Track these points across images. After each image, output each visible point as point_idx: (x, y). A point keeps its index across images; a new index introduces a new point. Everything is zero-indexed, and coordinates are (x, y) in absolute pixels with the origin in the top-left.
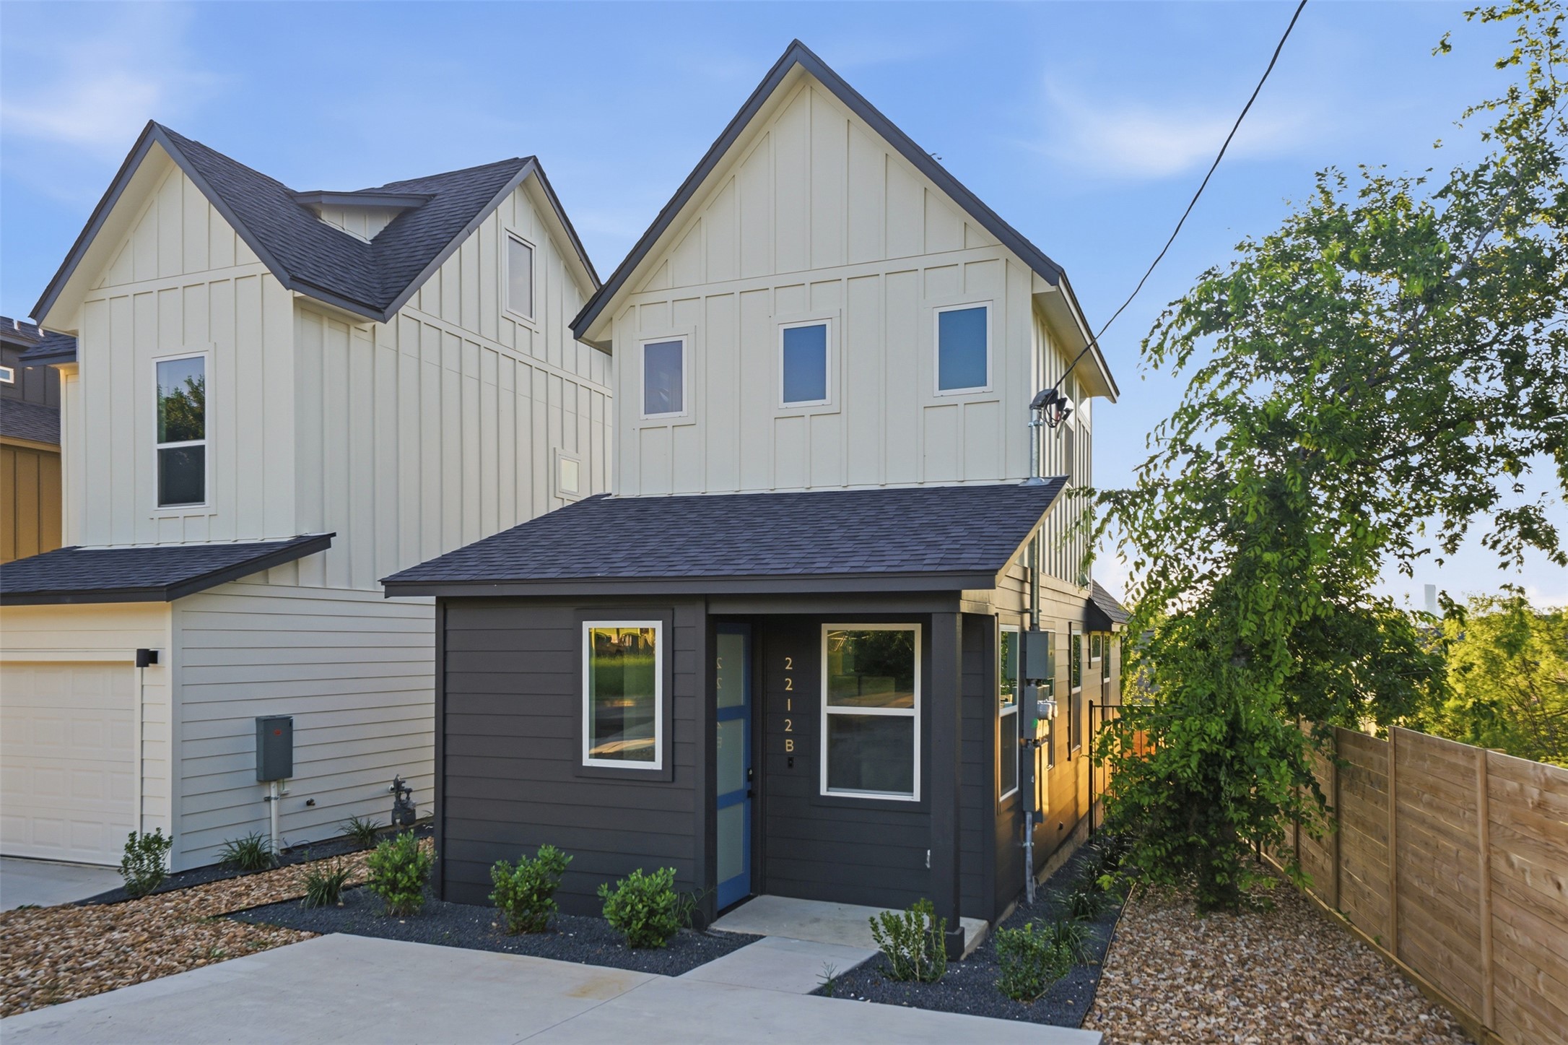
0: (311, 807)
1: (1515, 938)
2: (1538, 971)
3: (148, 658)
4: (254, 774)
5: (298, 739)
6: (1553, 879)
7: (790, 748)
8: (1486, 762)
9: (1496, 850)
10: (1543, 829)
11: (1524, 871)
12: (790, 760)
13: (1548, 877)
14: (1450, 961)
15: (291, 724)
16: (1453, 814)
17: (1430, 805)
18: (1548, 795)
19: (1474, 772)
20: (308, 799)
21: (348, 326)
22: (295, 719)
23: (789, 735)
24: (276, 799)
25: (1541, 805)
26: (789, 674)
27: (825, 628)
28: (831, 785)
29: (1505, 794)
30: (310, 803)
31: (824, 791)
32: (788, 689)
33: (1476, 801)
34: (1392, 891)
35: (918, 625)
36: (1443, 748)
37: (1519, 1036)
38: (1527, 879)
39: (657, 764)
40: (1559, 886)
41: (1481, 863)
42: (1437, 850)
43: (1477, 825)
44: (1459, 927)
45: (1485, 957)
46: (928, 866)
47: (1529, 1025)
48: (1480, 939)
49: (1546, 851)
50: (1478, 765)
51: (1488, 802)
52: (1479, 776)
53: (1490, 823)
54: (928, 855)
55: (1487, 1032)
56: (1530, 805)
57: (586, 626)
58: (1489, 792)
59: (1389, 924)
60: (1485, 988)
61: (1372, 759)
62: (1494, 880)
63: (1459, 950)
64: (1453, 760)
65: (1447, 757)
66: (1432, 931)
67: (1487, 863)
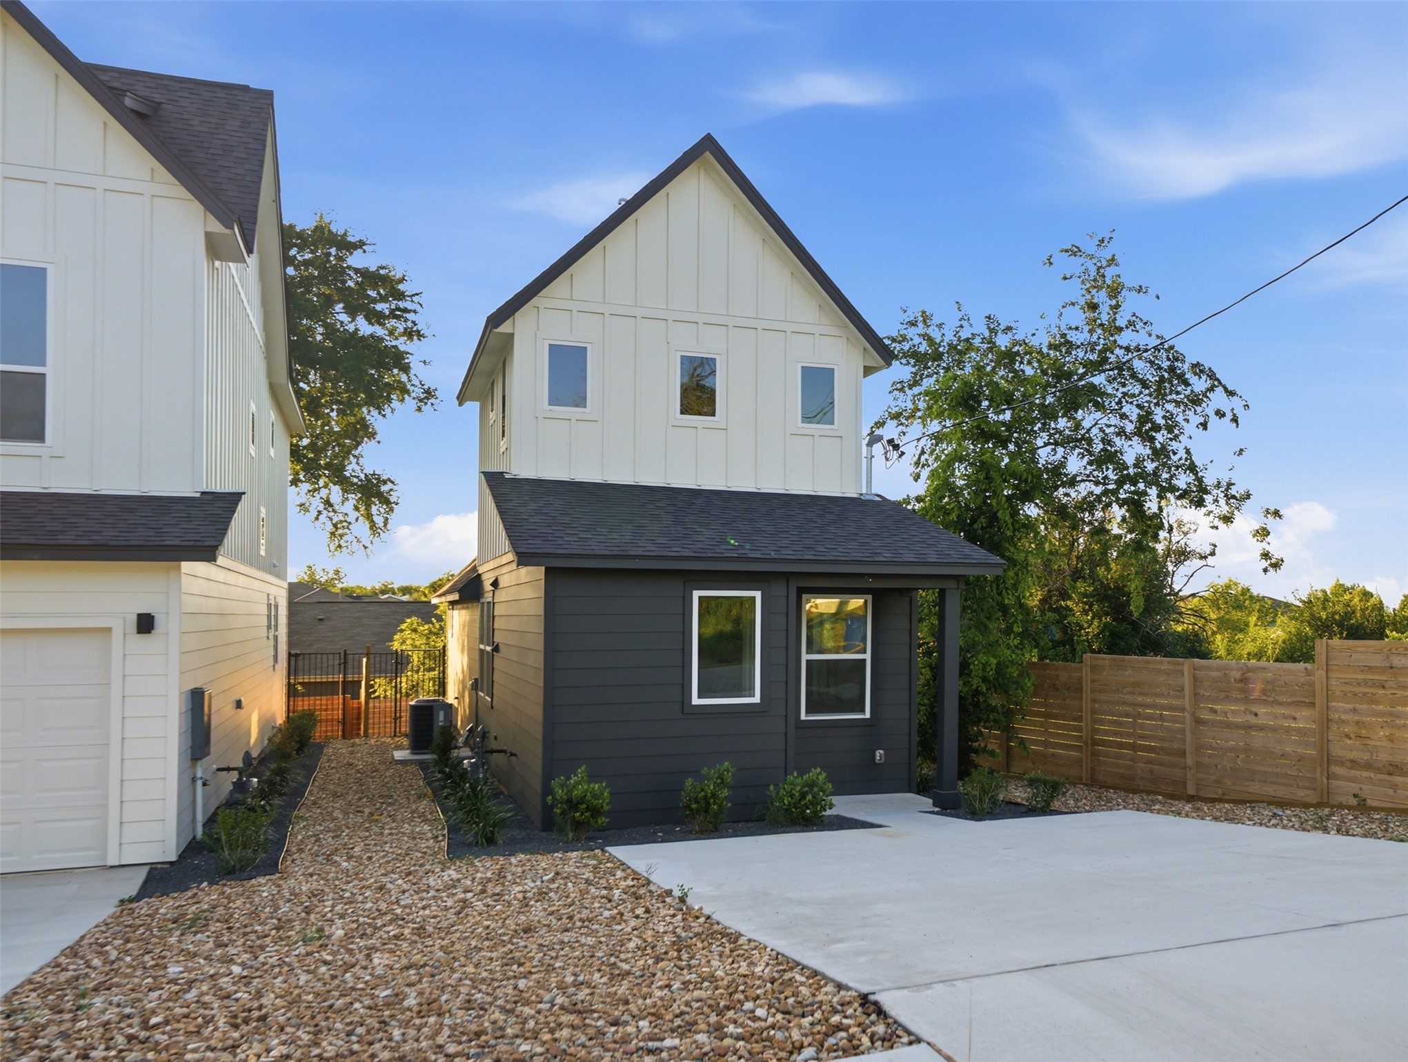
1: (1216, 746)
2: (1238, 757)
3: (148, 624)
4: (190, 752)
6: (1250, 713)
8: (1193, 666)
9: (1201, 707)
10: (1243, 691)
11: (1225, 714)
17: (1133, 694)
19: (1181, 671)
21: (213, 264)
29: (1211, 679)
30: (205, 784)
31: (803, 717)
33: (1183, 686)
34: (1087, 747)
35: (871, 596)
36: (1147, 662)
37: (1220, 791)
38: (1229, 716)
39: (756, 699)
40: (1256, 715)
41: (1187, 715)
42: (1139, 716)
43: (1183, 697)
44: (1161, 753)
45: (1190, 761)
46: (877, 762)
47: (1229, 783)
48: (1185, 753)
49: (1247, 700)
50: (1186, 667)
51: (1194, 685)
52: (1186, 673)
53: (1195, 695)
54: (879, 753)
55: (1193, 797)
56: (1233, 680)
57: (696, 594)
58: (1195, 679)
59: (1081, 766)
60: (1189, 776)
61: (1058, 675)
62: (1198, 722)
63: (1161, 764)
64: (1159, 667)
65: (1151, 666)
66: (1132, 760)
67: (1193, 714)
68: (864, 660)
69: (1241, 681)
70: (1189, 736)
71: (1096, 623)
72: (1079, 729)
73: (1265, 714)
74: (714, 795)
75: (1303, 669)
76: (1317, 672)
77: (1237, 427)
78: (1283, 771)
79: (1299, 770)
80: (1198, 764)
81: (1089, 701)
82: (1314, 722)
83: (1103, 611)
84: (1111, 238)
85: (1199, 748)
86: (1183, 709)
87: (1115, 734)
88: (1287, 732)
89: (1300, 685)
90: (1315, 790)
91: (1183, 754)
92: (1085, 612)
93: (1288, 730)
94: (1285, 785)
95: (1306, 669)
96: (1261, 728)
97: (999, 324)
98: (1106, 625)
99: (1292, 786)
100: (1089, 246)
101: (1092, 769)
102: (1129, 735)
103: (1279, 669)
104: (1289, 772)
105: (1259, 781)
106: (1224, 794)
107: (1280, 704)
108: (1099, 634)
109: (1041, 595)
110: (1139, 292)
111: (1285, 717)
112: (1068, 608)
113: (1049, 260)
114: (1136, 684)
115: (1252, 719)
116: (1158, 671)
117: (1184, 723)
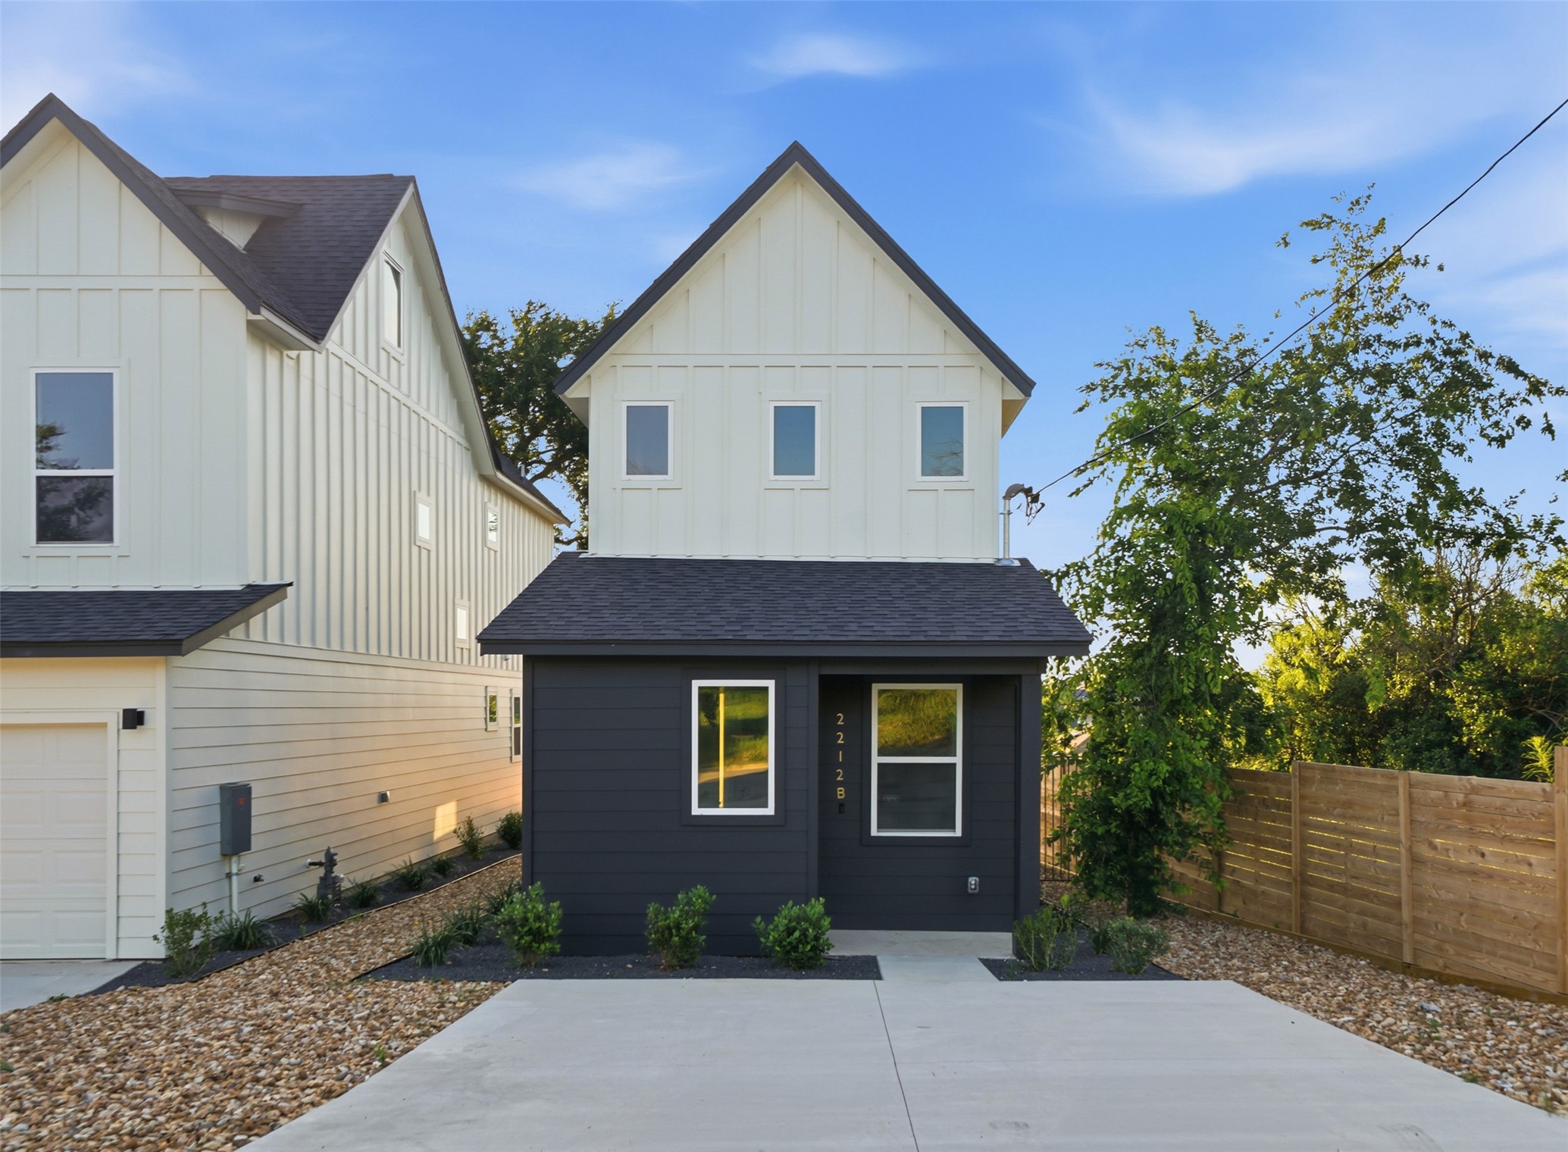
0: (260, 883)
1: (1437, 896)
2: (1462, 914)
3: (134, 719)
4: (218, 847)
5: (255, 809)
6: (1477, 851)
7: (841, 795)
8: (1410, 780)
9: (1418, 839)
10: (1468, 819)
11: (1447, 850)
12: (841, 805)
13: (1472, 852)
14: (1364, 925)
15: (250, 790)
16: (1370, 820)
17: (1342, 817)
18: (1473, 797)
19: (1396, 788)
20: (256, 874)
21: (281, 353)
22: (253, 785)
23: (841, 784)
24: (237, 874)
25: (1466, 804)
26: (840, 729)
27: (876, 687)
28: (880, 827)
29: (1429, 800)
30: (257, 879)
31: (874, 832)
32: (839, 742)
33: (1398, 809)
34: (1296, 885)
35: (961, 685)
36: (1359, 774)
37: (1441, 962)
38: (1451, 855)
39: (770, 810)
40: (1483, 855)
41: (1403, 851)
42: (1350, 848)
43: (1398, 824)
44: (1375, 900)
45: (1406, 915)
46: (970, 891)
47: (1451, 952)
48: (1400, 904)
49: (1471, 834)
50: (1401, 783)
51: (1411, 808)
52: (1401, 790)
53: (1412, 821)
54: (973, 881)
55: (1409, 965)
56: (1455, 805)
57: (696, 684)
58: (1411, 800)
59: (1291, 911)
60: (1405, 937)
61: (1267, 788)
62: (1416, 860)
63: (1374, 916)
64: (1371, 781)
65: (1363, 780)
66: (1344, 907)
67: (1410, 850)
68: (954, 765)
69: (1465, 804)
70: (1404, 880)
71: (1482, 718)
72: (1287, 860)
73: (1494, 854)
74: (678, 927)
75: (1540, 792)
76: (1556, 796)
77: (1553, 439)
78: (1516, 942)
79: (1536, 941)
80: (1416, 921)
81: (1298, 823)
82: (1554, 870)
83: (1496, 703)
84: (1369, 197)
85: (1417, 899)
86: (1397, 842)
87: (1327, 870)
88: (1521, 883)
89: (1536, 814)
90: (1555, 973)
91: (1397, 904)
92: (1470, 703)
93: (1522, 881)
94: (1518, 961)
95: (1544, 790)
96: (1490, 875)
97: (1214, 331)
98: (1497, 721)
99: (1527, 964)
100: (1340, 213)
101: (1302, 915)
102: (1341, 873)
103: (1509, 790)
104: (1524, 944)
105: (1488, 953)
106: (1446, 967)
107: (1512, 840)
108: (1486, 733)
109: (1413, 682)
110: (1416, 266)
111: (1519, 861)
112: (1447, 699)
113: (1284, 239)
114: (1348, 804)
115: (1480, 864)
116: (1372, 787)
117: (1399, 862)
